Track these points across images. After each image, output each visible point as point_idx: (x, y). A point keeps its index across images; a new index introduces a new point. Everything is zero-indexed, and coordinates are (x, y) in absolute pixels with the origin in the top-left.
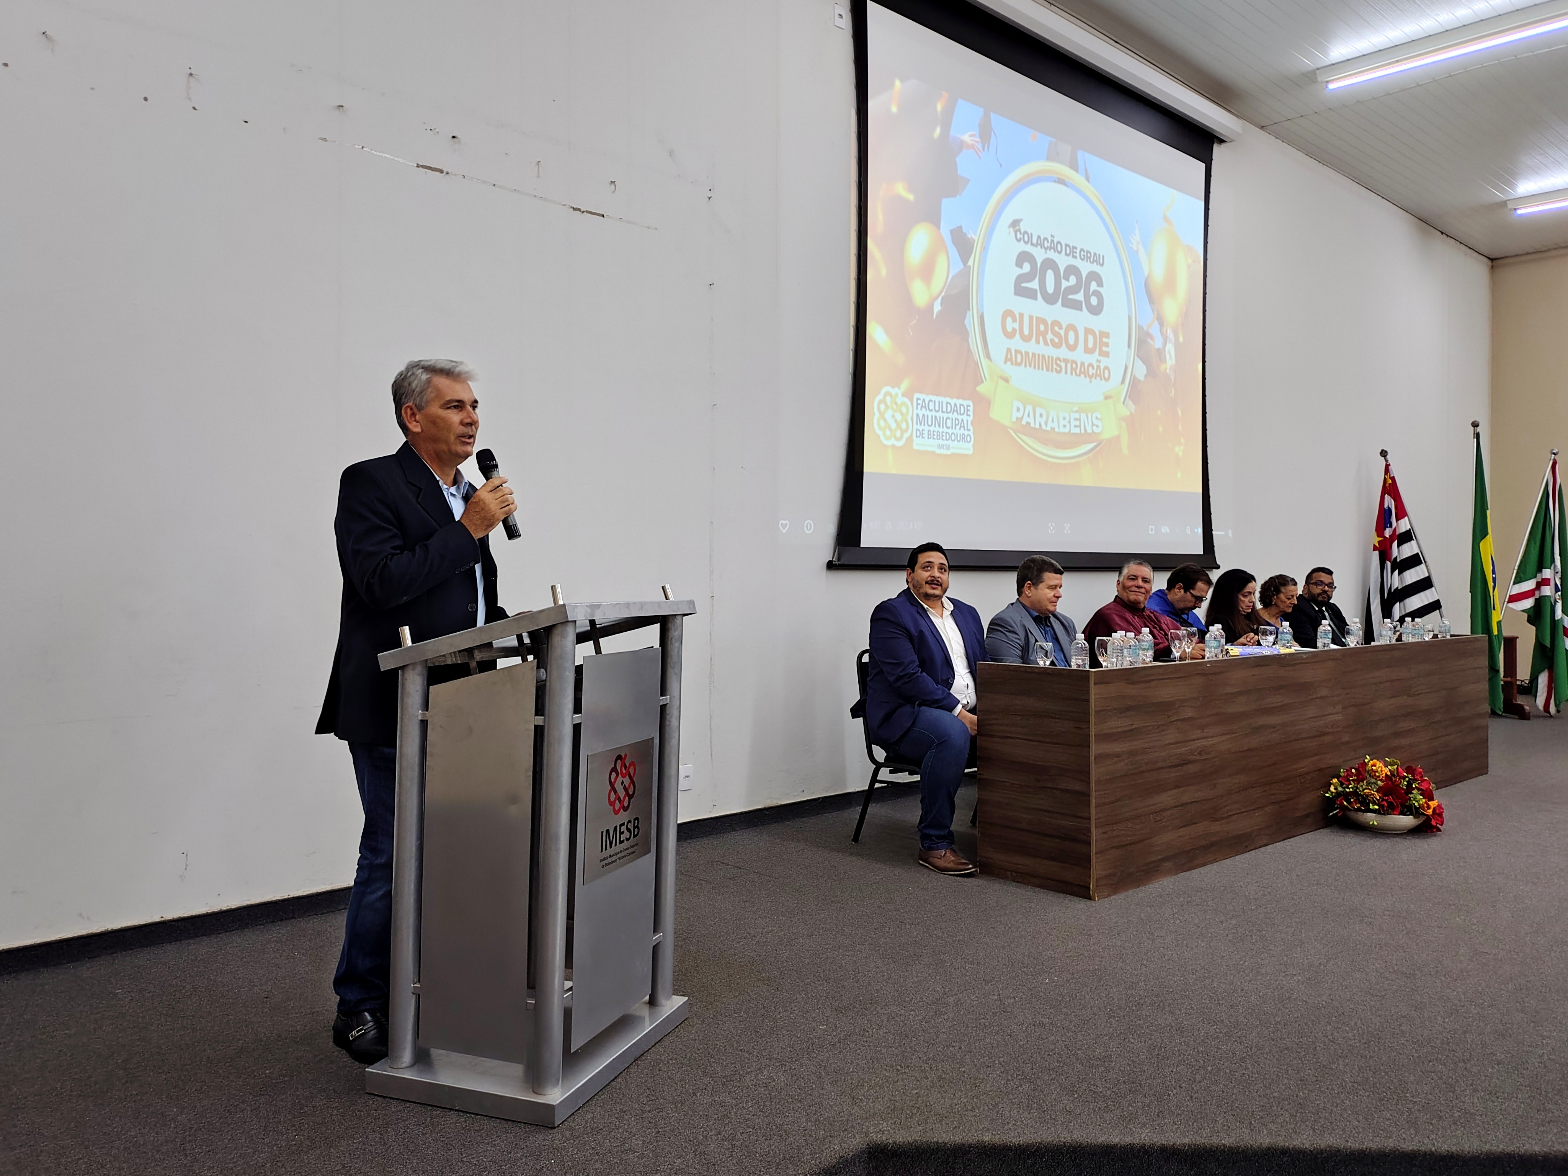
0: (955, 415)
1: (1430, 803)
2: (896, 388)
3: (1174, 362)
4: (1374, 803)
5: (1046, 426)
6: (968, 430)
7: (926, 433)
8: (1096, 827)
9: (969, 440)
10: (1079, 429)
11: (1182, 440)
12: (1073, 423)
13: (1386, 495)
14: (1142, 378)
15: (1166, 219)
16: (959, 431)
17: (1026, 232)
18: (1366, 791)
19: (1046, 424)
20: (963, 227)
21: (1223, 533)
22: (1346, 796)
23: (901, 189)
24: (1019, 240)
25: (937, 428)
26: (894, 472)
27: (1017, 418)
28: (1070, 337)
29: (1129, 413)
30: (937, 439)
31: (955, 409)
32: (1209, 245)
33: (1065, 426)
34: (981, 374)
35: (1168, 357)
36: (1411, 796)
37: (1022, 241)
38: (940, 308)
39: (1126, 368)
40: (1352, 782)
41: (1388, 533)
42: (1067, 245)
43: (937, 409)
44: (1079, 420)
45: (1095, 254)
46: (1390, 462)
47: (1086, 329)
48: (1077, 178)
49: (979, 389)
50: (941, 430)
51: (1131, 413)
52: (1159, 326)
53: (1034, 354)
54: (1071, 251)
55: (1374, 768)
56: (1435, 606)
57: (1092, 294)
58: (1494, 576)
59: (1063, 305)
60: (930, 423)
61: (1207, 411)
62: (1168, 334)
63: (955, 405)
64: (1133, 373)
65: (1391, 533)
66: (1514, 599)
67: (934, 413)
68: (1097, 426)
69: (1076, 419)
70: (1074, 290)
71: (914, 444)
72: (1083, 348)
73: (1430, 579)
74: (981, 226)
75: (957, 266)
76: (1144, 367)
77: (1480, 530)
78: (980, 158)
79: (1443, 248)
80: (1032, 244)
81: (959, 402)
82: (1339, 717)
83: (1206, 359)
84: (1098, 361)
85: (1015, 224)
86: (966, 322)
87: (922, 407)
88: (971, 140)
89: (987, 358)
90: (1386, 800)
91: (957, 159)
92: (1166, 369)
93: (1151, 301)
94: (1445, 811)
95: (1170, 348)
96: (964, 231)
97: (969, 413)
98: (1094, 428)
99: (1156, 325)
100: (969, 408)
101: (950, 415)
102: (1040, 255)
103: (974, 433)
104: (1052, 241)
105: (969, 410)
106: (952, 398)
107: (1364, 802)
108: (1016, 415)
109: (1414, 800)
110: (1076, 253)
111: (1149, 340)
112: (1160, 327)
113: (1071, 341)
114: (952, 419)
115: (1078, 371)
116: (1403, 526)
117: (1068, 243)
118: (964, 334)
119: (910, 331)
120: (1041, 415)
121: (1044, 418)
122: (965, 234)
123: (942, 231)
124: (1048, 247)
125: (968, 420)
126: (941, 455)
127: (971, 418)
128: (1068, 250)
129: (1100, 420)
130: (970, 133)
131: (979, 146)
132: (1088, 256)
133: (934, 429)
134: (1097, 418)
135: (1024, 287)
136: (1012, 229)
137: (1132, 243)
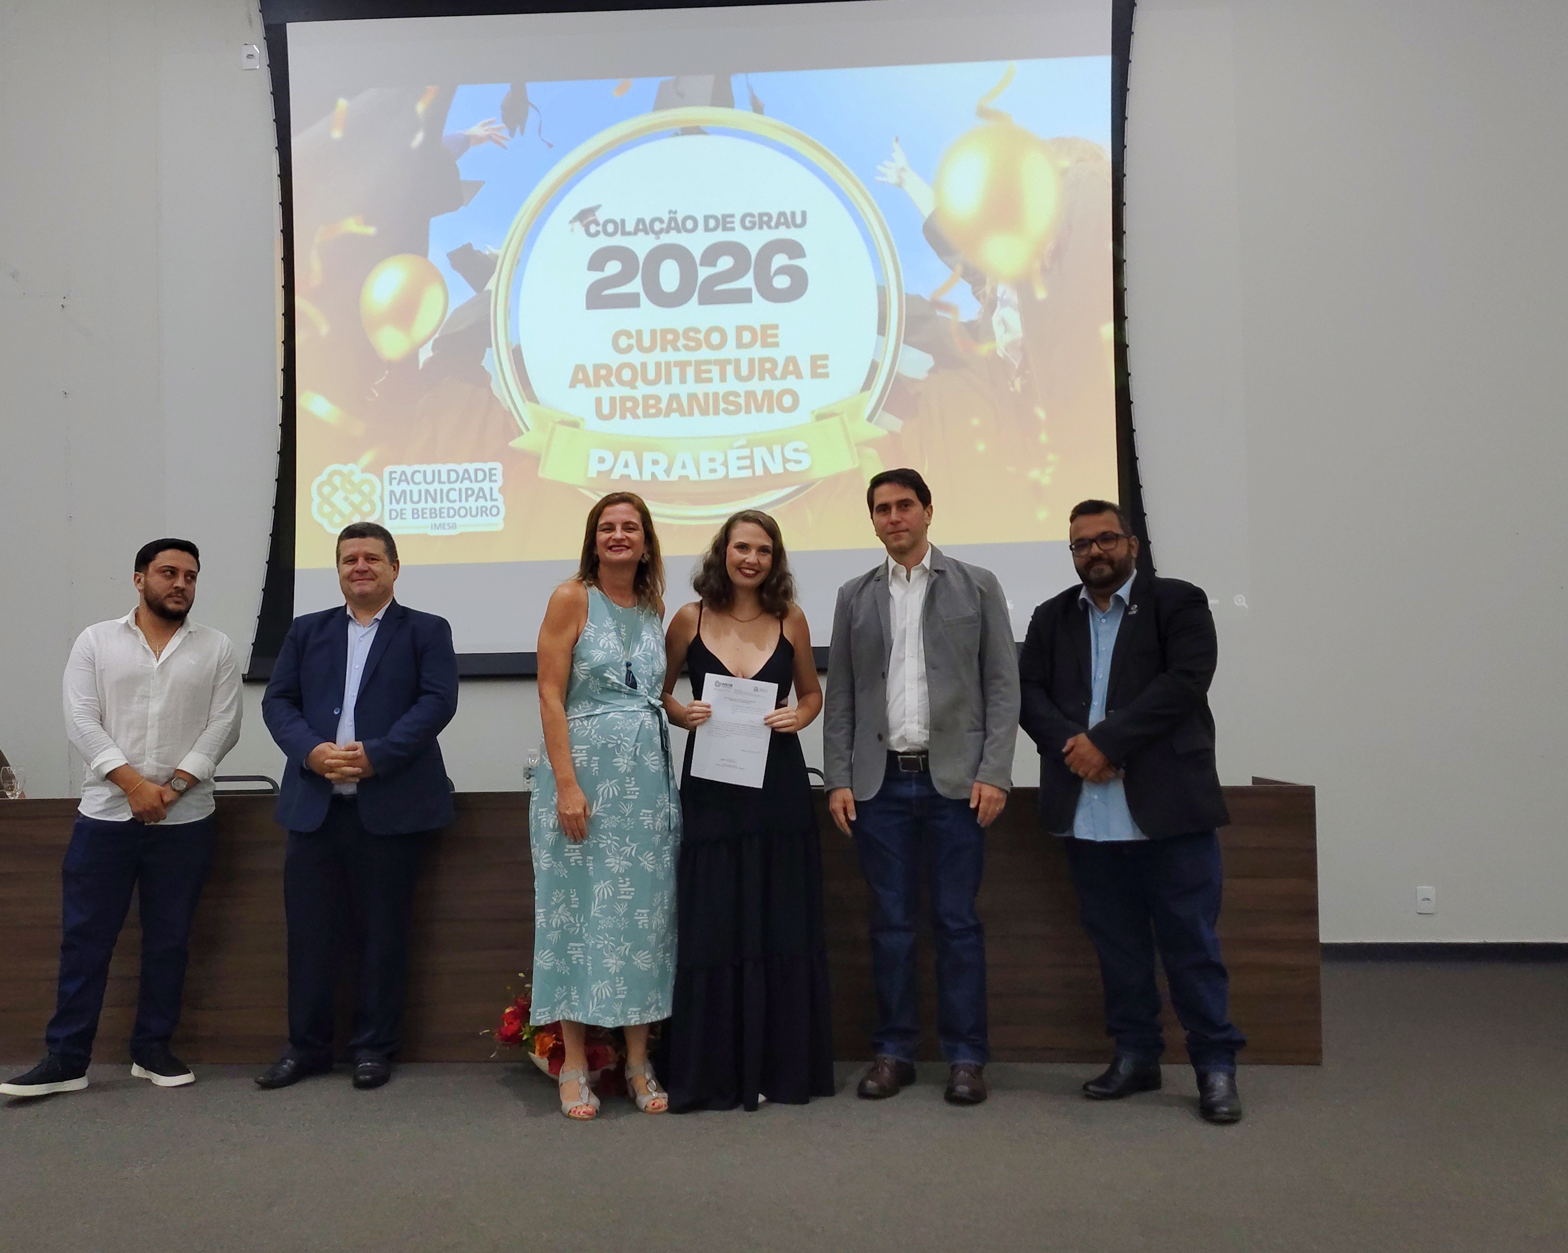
0: (467, 484)
2: (351, 466)
5: (668, 476)
6: (496, 500)
7: (408, 512)
10: (751, 470)
12: (735, 464)
15: (981, 115)
16: (472, 503)
17: (606, 222)
19: (668, 472)
23: (354, 226)
24: (597, 233)
25: (431, 504)
27: (599, 472)
29: (886, 432)
30: (431, 517)
31: (466, 476)
33: (713, 471)
34: (518, 426)
35: (998, 330)
37: (602, 234)
38: (431, 354)
39: (874, 367)
42: (707, 218)
43: (430, 480)
44: (751, 458)
45: (782, 214)
48: (731, 116)
49: (510, 444)
50: (438, 505)
52: (967, 287)
54: (725, 222)
57: (778, 272)
59: (701, 302)
60: (416, 499)
62: (999, 295)
63: (466, 471)
64: (895, 370)
67: (423, 487)
68: (798, 462)
69: (738, 458)
74: (506, 235)
75: (465, 296)
76: (930, 357)
78: (505, 147)
80: (624, 233)
81: (471, 467)
85: (585, 217)
86: (484, 363)
87: (400, 481)
88: (486, 130)
89: (529, 400)
91: (459, 163)
92: (994, 351)
96: (476, 248)
97: (493, 478)
98: (790, 464)
100: (493, 472)
101: (457, 486)
102: (642, 245)
103: (504, 502)
104: (671, 219)
105: (495, 475)
106: (460, 463)
108: (594, 469)
110: (733, 222)
112: (973, 288)
114: (460, 490)
118: (484, 379)
119: (375, 392)
121: (664, 464)
122: (479, 251)
123: (430, 257)
124: (661, 231)
125: (491, 489)
126: (438, 537)
127: (500, 483)
128: (712, 223)
129: (804, 451)
130: (482, 122)
131: (505, 133)
132: (763, 221)
133: (425, 506)
134: (796, 450)
135: (607, 295)
136: (578, 224)
137: (884, 175)
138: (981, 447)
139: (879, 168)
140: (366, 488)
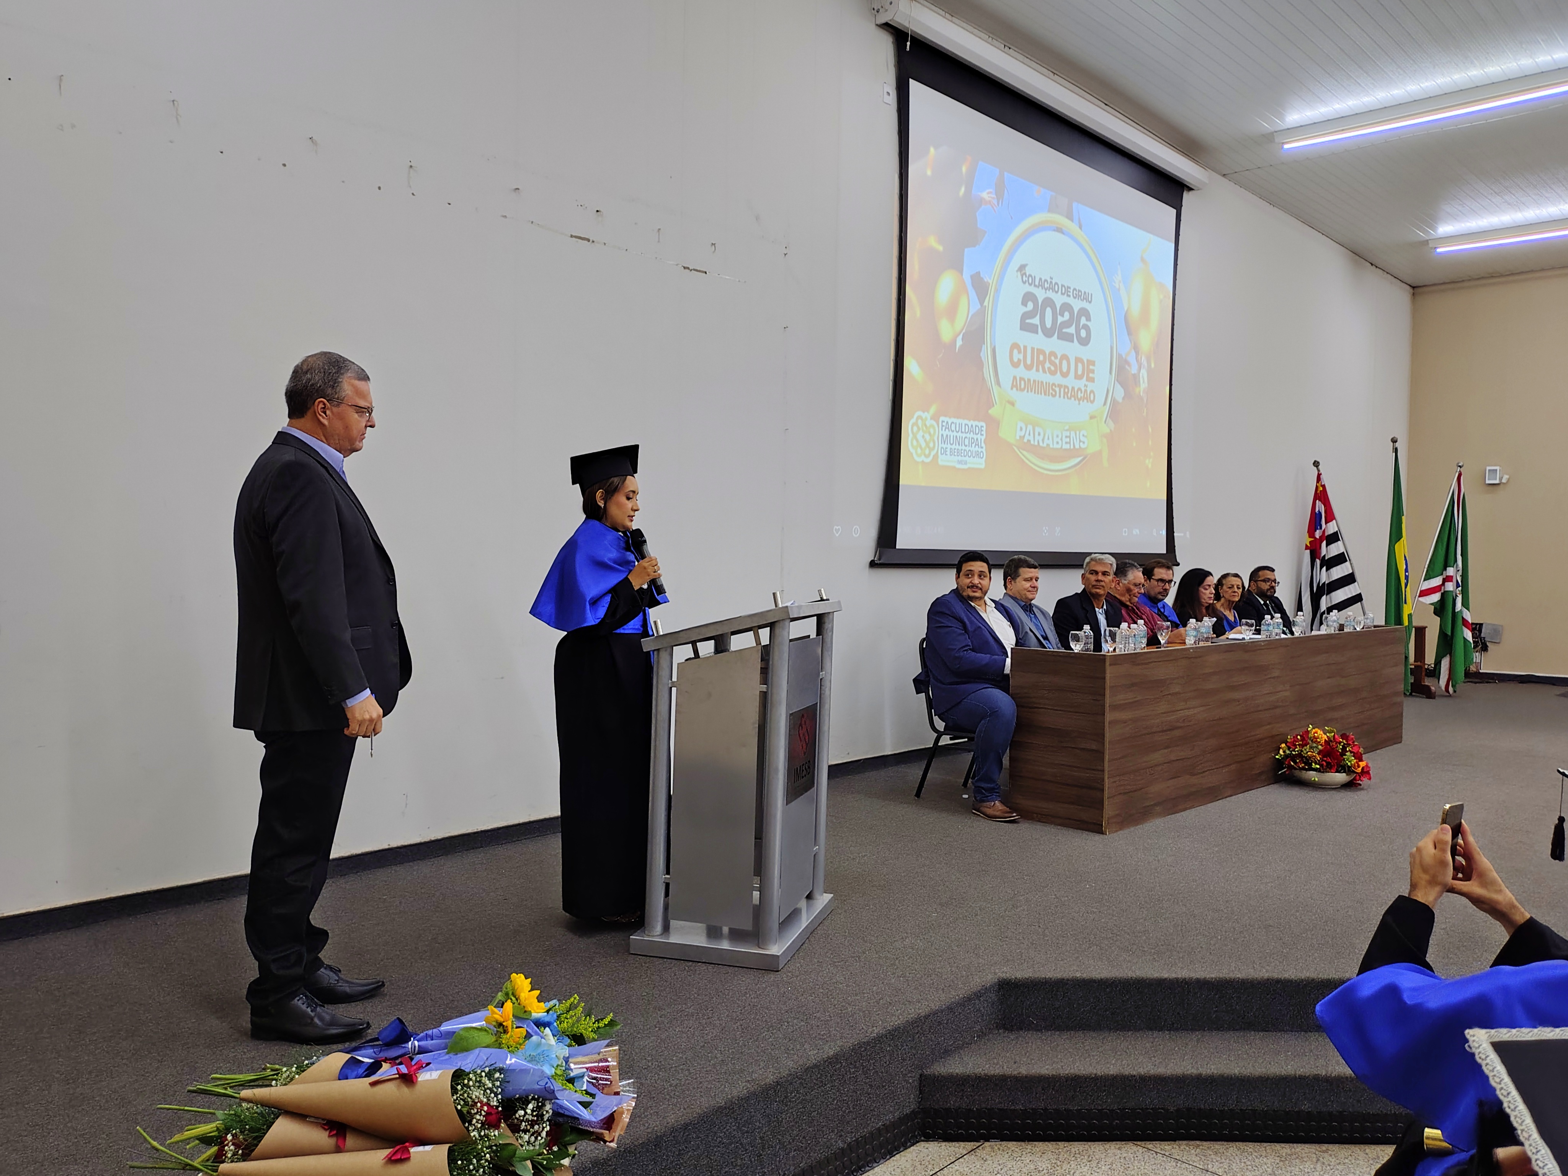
0: (972, 435)
1: (1360, 763)
2: (926, 413)
3: (1147, 385)
4: (1316, 763)
5: (1043, 443)
6: (982, 448)
7: (948, 450)
8: (1108, 778)
9: (982, 456)
10: (1068, 445)
11: (1152, 454)
12: (1065, 440)
13: (1317, 501)
14: (1120, 400)
15: (1143, 260)
16: (974, 449)
17: (1030, 276)
18: (1309, 753)
19: (1043, 440)
20: (981, 273)
21: (1182, 534)
22: (1293, 758)
23: (933, 242)
24: (1025, 282)
25: (957, 447)
26: (923, 484)
27: (1020, 437)
28: (1063, 366)
29: (1108, 431)
30: (958, 456)
31: (972, 429)
32: (1177, 281)
33: (1057, 443)
34: (992, 400)
35: (1141, 381)
36: (1344, 757)
37: (1027, 283)
38: (961, 342)
39: (1108, 391)
40: (1298, 746)
41: (1318, 534)
42: (1062, 286)
43: (957, 430)
44: (1069, 437)
45: (1085, 293)
46: (1321, 471)
47: (1076, 359)
48: (1072, 226)
49: (990, 412)
50: (960, 448)
51: (1111, 430)
53: (1034, 381)
54: (1066, 291)
55: (1316, 735)
56: (1358, 598)
57: (1082, 328)
58: (1407, 574)
59: (1058, 338)
60: (952, 442)
61: (1172, 428)
62: (1142, 361)
63: (972, 426)
64: (1114, 396)
65: (1321, 534)
66: (1424, 593)
67: (955, 434)
68: (1084, 443)
69: (1066, 437)
70: (1069, 323)
71: (939, 460)
72: (1074, 375)
73: (1354, 576)
74: (994, 272)
75: (976, 307)
76: (1122, 391)
77: (1396, 534)
78: (996, 212)
79: (1373, 279)
80: (1035, 286)
81: (975, 423)
82: (1287, 694)
83: (1173, 383)
84: (1085, 386)
85: (1022, 268)
86: (982, 355)
87: (946, 428)
88: (989, 197)
89: (997, 384)
90: (1325, 761)
91: (977, 214)
92: (1140, 393)
93: (1129, 333)
94: (1371, 769)
95: (1144, 373)
96: (982, 276)
97: (982, 433)
98: (1081, 443)
99: (1133, 353)
100: (982, 428)
101: (968, 435)
102: (1041, 295)
103: (986, 450)
104: (1051, 282)
105: (983, 430)
106: (970, 421)
107: (1308, 763)
108: (1020, 434)
109: (1347, 760)
110: (1070, 292)
111: (1127, 367)
112: (1136, 354)
113: (1065, 370)
114: (969, 438)
115: (1069, 395)
116: (1331, 528)
117: (1064, 284)
119: (938, 363)
120: (1039, 434)
121: (1042, 434)
122: (982, 278)
123: (964, 276)
124: (1047, 288)
125: (981, 440)
126: (959, 469)
127: (984, 437)
128: (1064, 290)
129: (1086, 437)
130: (988, 191)
131: (995, 202)
132: (1080, 295)
133: (955, 447)
134: (1083, 435)
135: (1028, 323)
136: (1019, 273)
138: (1134, 445)
139: (1114, 277)
140: (932, 431)
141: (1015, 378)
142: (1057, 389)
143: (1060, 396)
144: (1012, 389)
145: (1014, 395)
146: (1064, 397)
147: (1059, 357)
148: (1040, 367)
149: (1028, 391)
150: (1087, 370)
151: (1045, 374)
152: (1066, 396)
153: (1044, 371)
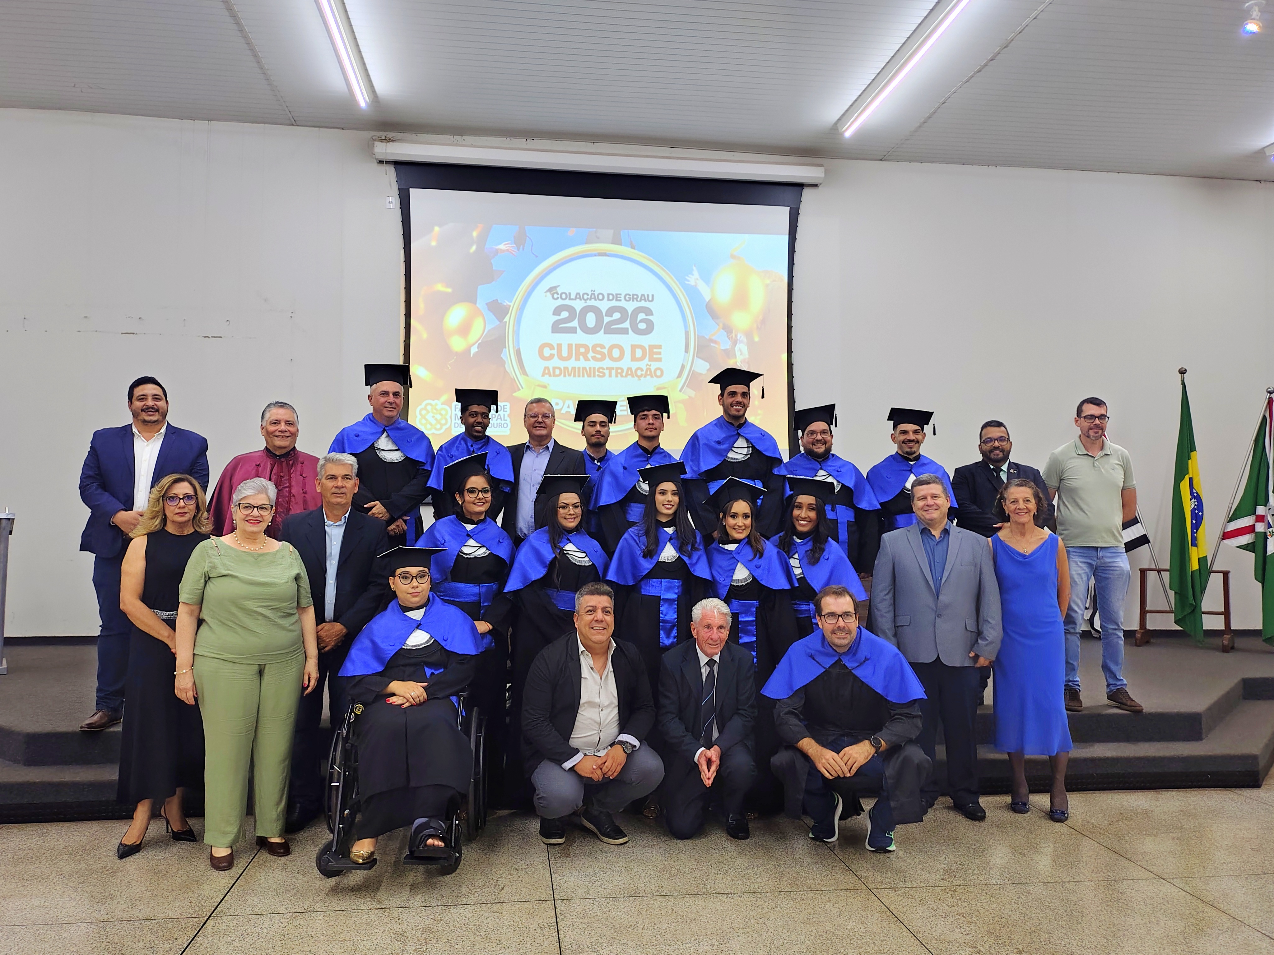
2: (436, 401)
3: (747, 356)
6: (507, 420)
9: (505, 425)
15: (733, 257)
17: (562, 293)
20: (499, 300)
23: (440, 287)
24: (558, 298)
28: (614, 353)
29: (687, 397)
34: (518, 386)
35: (738, 353)
37: (560, 300)
38: (476, 350)
39: (683, 367)
42: (608, 295)
45: (643, 295)
47: (632, 346)
48: (621, 249)
49: (515, 394)
51: (689, 397)
52: (725, 333)
53: (574, 368)
54: (617, 297)
57: (641, 321)
59: (605, 333)
62: (738, 338)
64: (692, 369)
66: (1229, 535)
70: (621, 321)
72: (629, 358)
74: (516, 298)
75: (493, 323)
76: (708, 364)
78: (515, 255)
80: (570, 299)
84: (647, 365)
85: (553, 290)
86: (502, 355)
88: (508, 249)
89: (523, 374)
91: (493, 262)
93: (715, 318)
95: (741, 346)
99: (723, 333)
102: (578, 305)
103: (510, 422)
104: (592, 294)
110: (620, 297)
111: (712, 344)
112: (728, 333)
113: (616, 355)
115: (624, 374)
117: (611, 293)
118: (502, 362)
119: (449, 366)
122: (502, 303)
123: (478, 305)
124: (588, 299)
127: (508, 412)
128: (611, 297)
131: (515, 249)
132: (634, 297)
135: (561, 327)
136: (548, 293)
137: (688, 281)
139: (687, 278)
141: (547, 368)
142: (607, 372)
143: (610, 376)
144: (543, 375)
145: (546, 380)
146: (617, 376)
147: (607, 347)
148: (581, 357)
149: (565, 376)
150: (653, 353)
151: (588, 362)
152: (619, 375)
153: (587, 359)
